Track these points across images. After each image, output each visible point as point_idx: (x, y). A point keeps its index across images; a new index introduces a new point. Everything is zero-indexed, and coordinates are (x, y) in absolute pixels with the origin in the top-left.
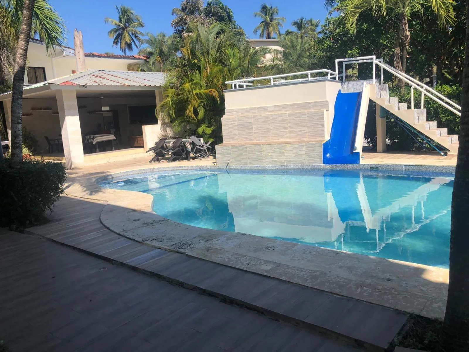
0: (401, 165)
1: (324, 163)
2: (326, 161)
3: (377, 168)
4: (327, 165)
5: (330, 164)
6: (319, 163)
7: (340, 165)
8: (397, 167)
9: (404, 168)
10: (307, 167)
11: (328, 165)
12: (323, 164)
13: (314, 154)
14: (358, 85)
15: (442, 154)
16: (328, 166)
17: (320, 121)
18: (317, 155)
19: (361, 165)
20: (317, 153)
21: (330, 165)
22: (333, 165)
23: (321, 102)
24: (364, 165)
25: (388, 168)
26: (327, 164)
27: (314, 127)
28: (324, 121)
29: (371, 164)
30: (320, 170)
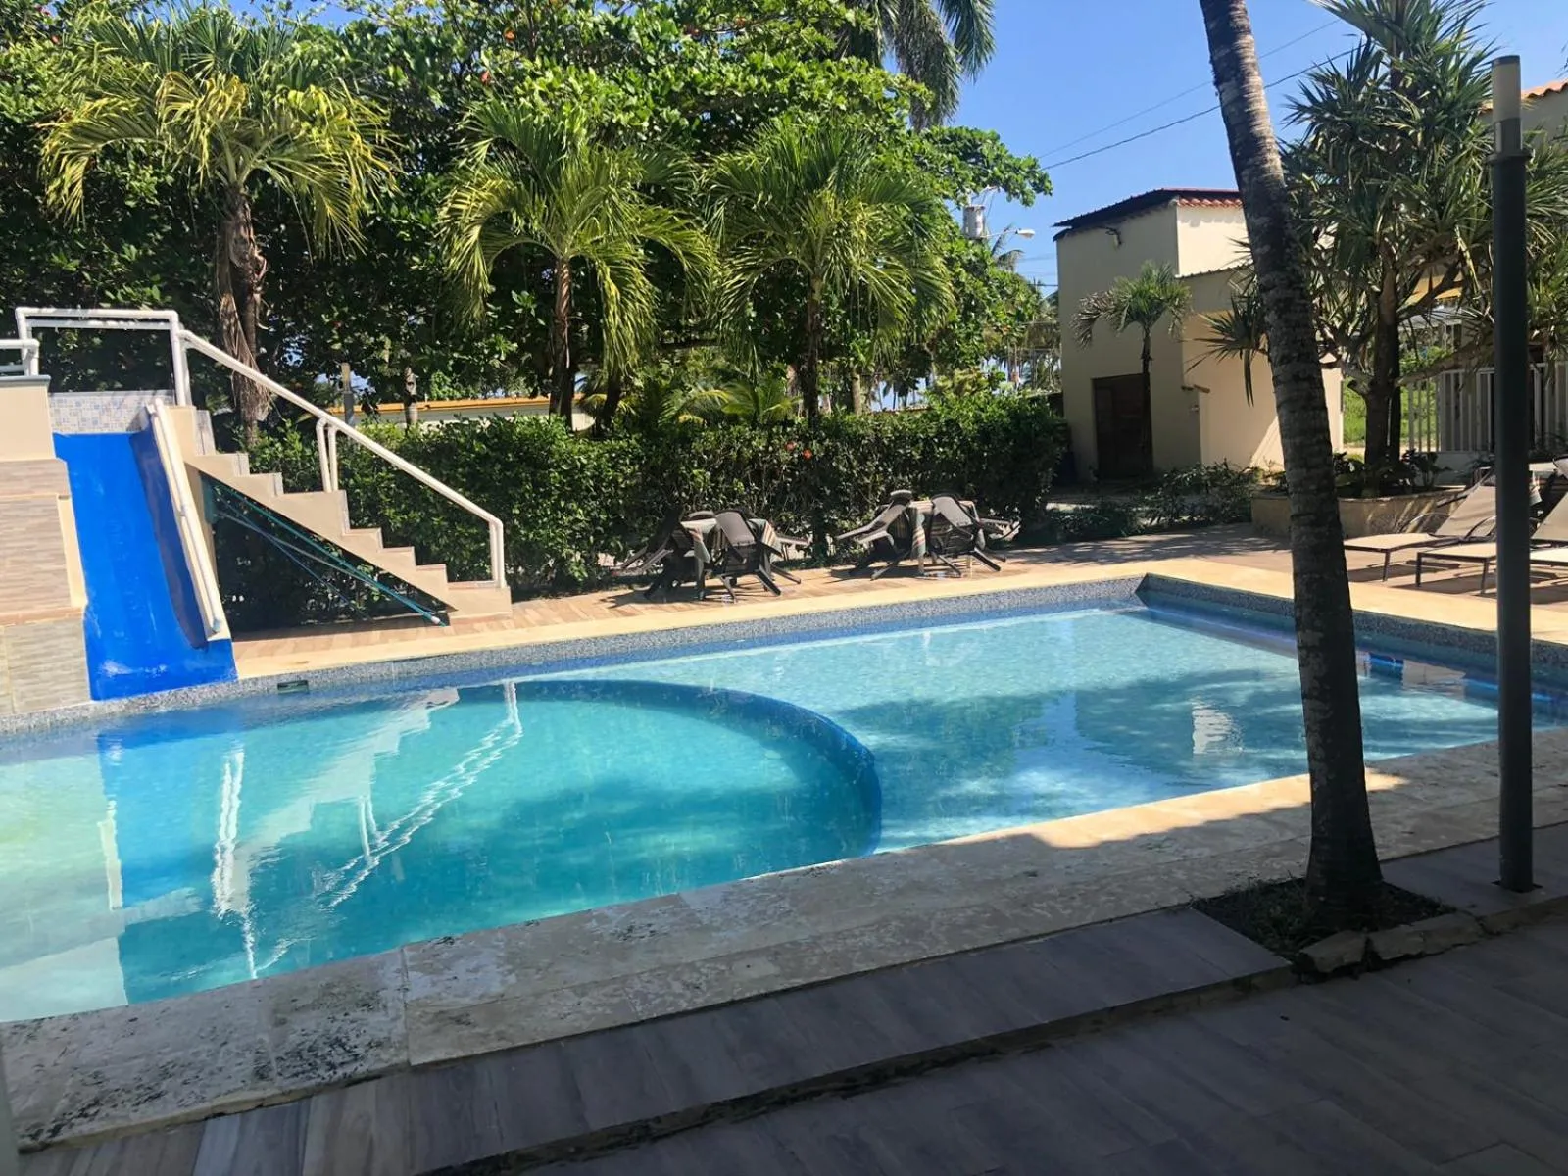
0: (383, 662)
1: (95, 697)
2: (102, 688)
3: (305, 683)
4: (109, 702)
5: (118, 695)
6: (74, 699)
7: (165, 693)
8: (373, 670)
9: (395, 670)
10: (20, 723)
11: (115, 701)
12: (92, 702)
13: (49, 666)
14: (97, 407)
15: (436, 620)
16: (115, 706)
17: (41, 539)
18: (63, 668)
19: (244, 682)
20: (61, 660)
21: (125, 701)
22: (133, 699)
23: (28, 463)
24: (255, 681)
25: (340, 679)
26: (107, 697)
27: (14, 562)
28: (60, 538)
29: (279, 676)
30: (77, 726)
